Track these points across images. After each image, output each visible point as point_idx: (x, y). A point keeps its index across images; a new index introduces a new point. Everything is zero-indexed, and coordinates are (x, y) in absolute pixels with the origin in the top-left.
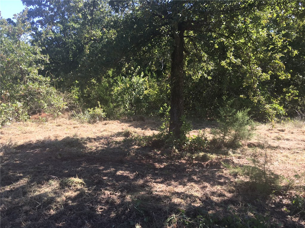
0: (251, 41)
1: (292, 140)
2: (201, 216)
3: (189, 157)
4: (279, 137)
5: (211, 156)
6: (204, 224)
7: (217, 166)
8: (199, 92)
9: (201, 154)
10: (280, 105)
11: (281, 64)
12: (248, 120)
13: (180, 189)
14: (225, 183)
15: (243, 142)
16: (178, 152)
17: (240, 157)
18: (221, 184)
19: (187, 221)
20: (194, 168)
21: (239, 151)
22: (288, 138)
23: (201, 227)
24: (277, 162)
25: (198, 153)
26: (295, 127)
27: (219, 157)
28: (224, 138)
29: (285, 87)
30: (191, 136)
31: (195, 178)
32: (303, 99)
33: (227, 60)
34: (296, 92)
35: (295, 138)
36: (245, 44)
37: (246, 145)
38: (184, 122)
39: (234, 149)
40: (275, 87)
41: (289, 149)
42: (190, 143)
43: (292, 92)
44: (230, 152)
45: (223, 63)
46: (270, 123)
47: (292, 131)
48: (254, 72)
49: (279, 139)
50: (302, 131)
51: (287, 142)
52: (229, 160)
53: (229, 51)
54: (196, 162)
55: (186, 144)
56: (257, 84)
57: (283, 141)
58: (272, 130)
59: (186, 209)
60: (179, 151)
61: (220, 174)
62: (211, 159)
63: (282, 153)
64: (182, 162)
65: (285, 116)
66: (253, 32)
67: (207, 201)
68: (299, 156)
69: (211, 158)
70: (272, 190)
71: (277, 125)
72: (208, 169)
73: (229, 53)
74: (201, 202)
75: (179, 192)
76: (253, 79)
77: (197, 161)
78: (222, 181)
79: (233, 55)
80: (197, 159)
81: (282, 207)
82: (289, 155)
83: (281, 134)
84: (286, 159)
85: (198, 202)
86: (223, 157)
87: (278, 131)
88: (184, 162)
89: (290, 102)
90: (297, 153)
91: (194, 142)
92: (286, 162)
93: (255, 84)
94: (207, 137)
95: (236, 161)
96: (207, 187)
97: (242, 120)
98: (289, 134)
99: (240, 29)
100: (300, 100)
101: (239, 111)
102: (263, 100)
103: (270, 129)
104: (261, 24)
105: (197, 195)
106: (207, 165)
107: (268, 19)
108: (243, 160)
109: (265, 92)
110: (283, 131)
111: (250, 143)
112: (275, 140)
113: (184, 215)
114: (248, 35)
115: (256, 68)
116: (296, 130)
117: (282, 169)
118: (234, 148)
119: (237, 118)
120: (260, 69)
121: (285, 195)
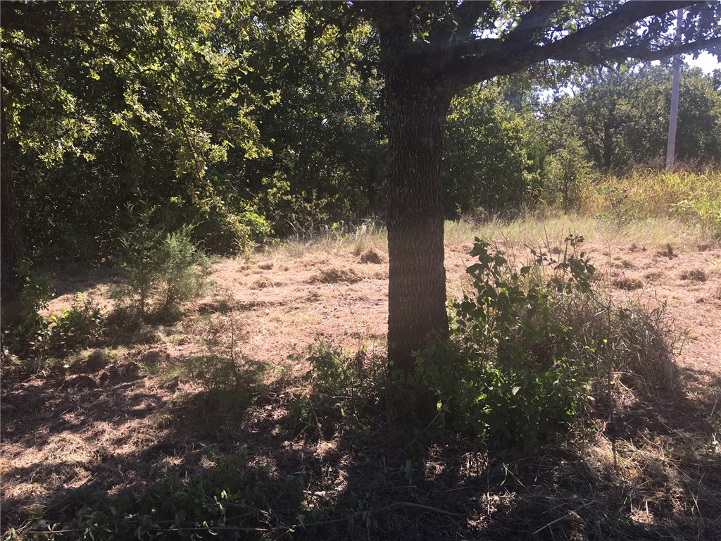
0: (177, 70)
1: (286, 284)
2: (89, 509)
3: (53, 369)
4: (261, 282)
5: (114, 352)
6: (96, 525)
7: (129, 373)
8: (69, 193)
9: (86, 353)
10: (260, 214)
11: (252, 125)
12: (193, 254)
13: (30, 458)
14: (149, 410)
15: (189, 305)
16: (19, 362)
17: (182, 340)
18: (140, 415)
19: (49, 534)
20: (68, 393)
21: (179, 326)
22: (279, 281)
23: (88, 534)
24: (260, 335)
25: (78, 353)
26: (291, 256)
27: (133, 351)
28: (142, 304)
29: (265, 176)
30: (55, 313)
31: (69, 417)
32: (299, 198)
33: (125, 112)
34: (286, 185)
35: (291, 280)
36: (163, 74)
37: (194, 311)
38: (28, 279)
39: (168, 326)
40: (247, 176)
41: (280, 303)
42: (53, 332)
43: (279, 186)
44: (160, 333)
45: (117, 119)
46: (243, 255)
47: (285, 265)
48: (194, 141)
49: (262, 286)
50: (302, 263)
51: (277, 290)
52: (158, 353)
53: (128, 90)
54: (74, 376)
55: (42, 336)
56: (205, 170)
57: (270, 289)
58: (248, 268)
59: (46, 504)
60: (21, 358)
61: (138, 392)
62: (112, 361)
63: (268, 314)
64: (32, 386)
65: (271, 236)
66: (177, 47)
67: (104, 466)
68: (300, 313)
69: (113, 358)
70: (252, 397)
71: (258, 257)
72: (108, 386)
73: (129, 96)
74: (89, 473)
75: (26, 466)
76: (194, 158)
77: (76, 374)
78: (142, 406)
79: (139, 100)
80: (73, 369)
81: (274, 428)
82: (281, 317)
83: (264, 275)
84: (276, 325)
85: (80, 476)
86: (144, 349)
87: (260, 270)
88: (39, 383)
89: (278, 206)
90: (296, 308)
91: (63, 326)
92: (277, 331)
93: (200, 170)
94: (98, 307)
95: (173, 351)
96: (104, 431)
97: (180, 256)
98: (280, 273)
99: (147, 38)
100: (294, 200)
101: (169, 234)
102: (221, 205)
103: (243, 268)
104: (198, 32)
105: (78, 460)
106: (104, 377)
107: (213, 22)
108: (191, 345)
109: (228, 188)
110: (268, 267)
111: (205, 305)
112: (254, 289)
113: (42, 522)
114: (168, 55)
115: (198, 132)
116: (293, 262)
117: (269, 347)
118: (170, 322)
119: (168, 251)
120: (206, 136)
121: (277, 401)
